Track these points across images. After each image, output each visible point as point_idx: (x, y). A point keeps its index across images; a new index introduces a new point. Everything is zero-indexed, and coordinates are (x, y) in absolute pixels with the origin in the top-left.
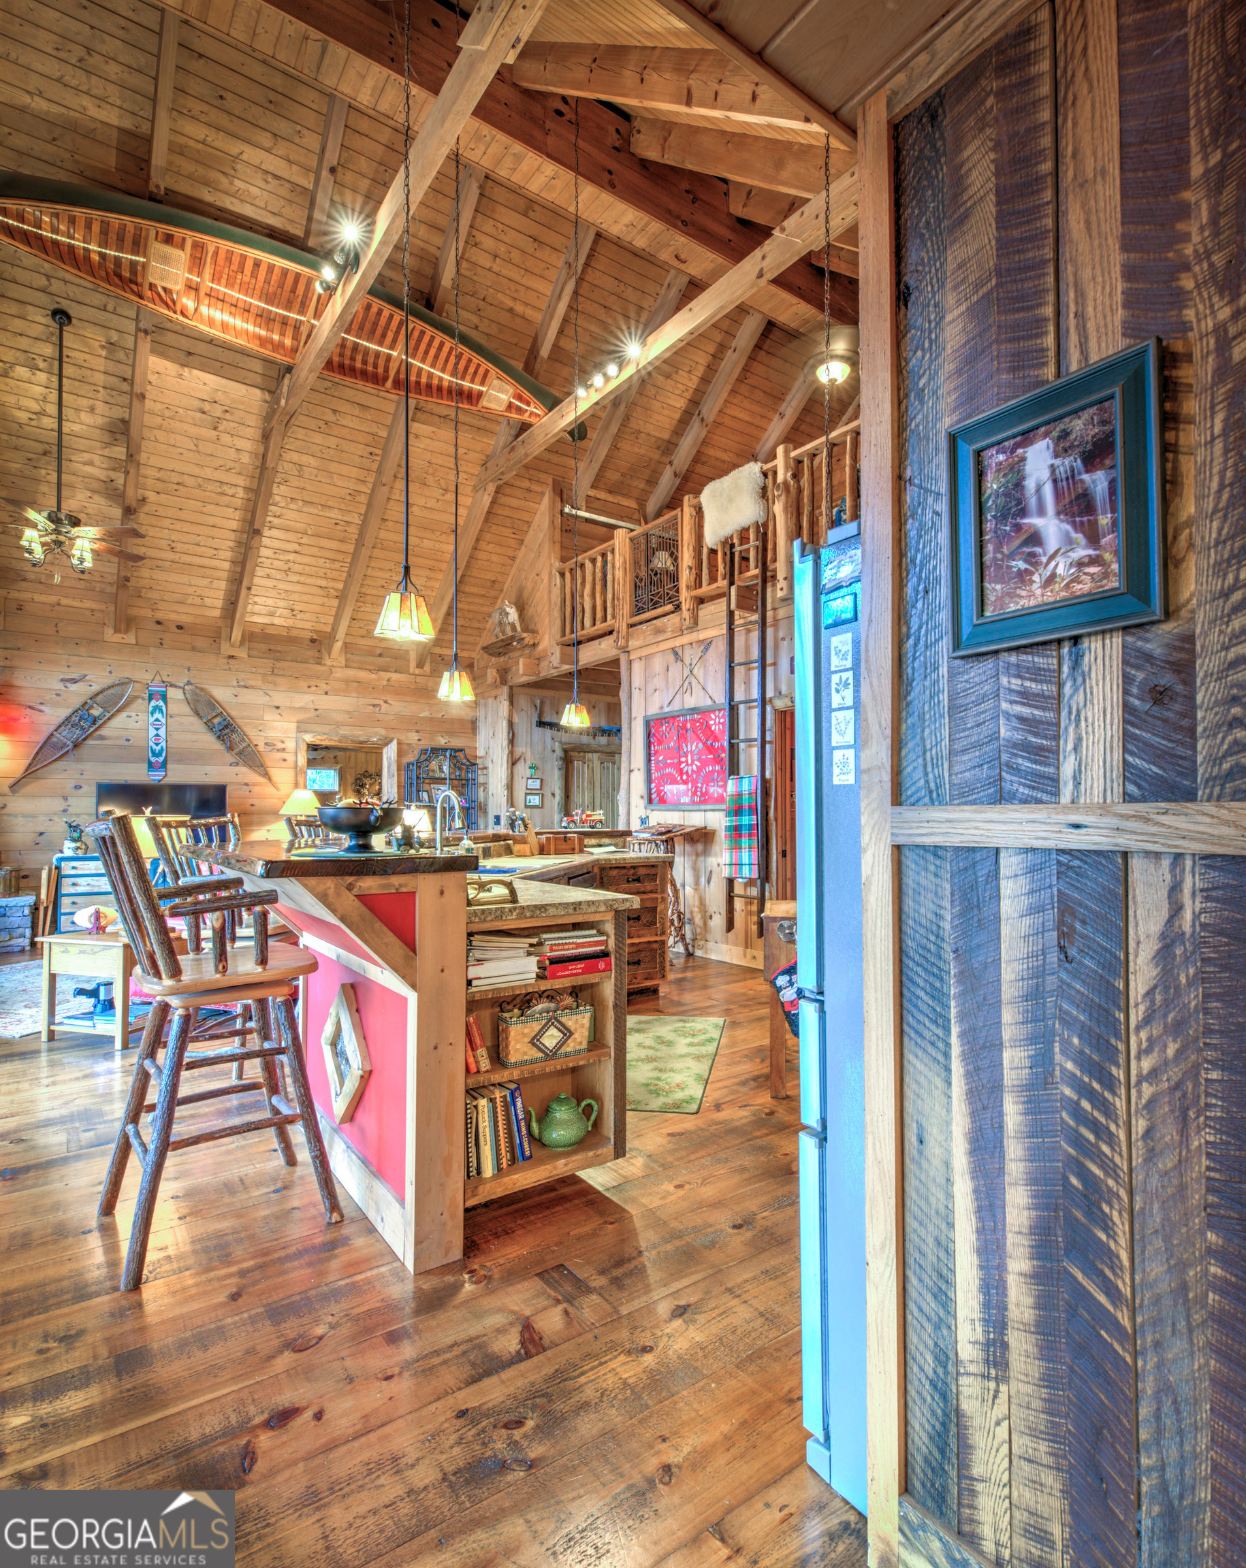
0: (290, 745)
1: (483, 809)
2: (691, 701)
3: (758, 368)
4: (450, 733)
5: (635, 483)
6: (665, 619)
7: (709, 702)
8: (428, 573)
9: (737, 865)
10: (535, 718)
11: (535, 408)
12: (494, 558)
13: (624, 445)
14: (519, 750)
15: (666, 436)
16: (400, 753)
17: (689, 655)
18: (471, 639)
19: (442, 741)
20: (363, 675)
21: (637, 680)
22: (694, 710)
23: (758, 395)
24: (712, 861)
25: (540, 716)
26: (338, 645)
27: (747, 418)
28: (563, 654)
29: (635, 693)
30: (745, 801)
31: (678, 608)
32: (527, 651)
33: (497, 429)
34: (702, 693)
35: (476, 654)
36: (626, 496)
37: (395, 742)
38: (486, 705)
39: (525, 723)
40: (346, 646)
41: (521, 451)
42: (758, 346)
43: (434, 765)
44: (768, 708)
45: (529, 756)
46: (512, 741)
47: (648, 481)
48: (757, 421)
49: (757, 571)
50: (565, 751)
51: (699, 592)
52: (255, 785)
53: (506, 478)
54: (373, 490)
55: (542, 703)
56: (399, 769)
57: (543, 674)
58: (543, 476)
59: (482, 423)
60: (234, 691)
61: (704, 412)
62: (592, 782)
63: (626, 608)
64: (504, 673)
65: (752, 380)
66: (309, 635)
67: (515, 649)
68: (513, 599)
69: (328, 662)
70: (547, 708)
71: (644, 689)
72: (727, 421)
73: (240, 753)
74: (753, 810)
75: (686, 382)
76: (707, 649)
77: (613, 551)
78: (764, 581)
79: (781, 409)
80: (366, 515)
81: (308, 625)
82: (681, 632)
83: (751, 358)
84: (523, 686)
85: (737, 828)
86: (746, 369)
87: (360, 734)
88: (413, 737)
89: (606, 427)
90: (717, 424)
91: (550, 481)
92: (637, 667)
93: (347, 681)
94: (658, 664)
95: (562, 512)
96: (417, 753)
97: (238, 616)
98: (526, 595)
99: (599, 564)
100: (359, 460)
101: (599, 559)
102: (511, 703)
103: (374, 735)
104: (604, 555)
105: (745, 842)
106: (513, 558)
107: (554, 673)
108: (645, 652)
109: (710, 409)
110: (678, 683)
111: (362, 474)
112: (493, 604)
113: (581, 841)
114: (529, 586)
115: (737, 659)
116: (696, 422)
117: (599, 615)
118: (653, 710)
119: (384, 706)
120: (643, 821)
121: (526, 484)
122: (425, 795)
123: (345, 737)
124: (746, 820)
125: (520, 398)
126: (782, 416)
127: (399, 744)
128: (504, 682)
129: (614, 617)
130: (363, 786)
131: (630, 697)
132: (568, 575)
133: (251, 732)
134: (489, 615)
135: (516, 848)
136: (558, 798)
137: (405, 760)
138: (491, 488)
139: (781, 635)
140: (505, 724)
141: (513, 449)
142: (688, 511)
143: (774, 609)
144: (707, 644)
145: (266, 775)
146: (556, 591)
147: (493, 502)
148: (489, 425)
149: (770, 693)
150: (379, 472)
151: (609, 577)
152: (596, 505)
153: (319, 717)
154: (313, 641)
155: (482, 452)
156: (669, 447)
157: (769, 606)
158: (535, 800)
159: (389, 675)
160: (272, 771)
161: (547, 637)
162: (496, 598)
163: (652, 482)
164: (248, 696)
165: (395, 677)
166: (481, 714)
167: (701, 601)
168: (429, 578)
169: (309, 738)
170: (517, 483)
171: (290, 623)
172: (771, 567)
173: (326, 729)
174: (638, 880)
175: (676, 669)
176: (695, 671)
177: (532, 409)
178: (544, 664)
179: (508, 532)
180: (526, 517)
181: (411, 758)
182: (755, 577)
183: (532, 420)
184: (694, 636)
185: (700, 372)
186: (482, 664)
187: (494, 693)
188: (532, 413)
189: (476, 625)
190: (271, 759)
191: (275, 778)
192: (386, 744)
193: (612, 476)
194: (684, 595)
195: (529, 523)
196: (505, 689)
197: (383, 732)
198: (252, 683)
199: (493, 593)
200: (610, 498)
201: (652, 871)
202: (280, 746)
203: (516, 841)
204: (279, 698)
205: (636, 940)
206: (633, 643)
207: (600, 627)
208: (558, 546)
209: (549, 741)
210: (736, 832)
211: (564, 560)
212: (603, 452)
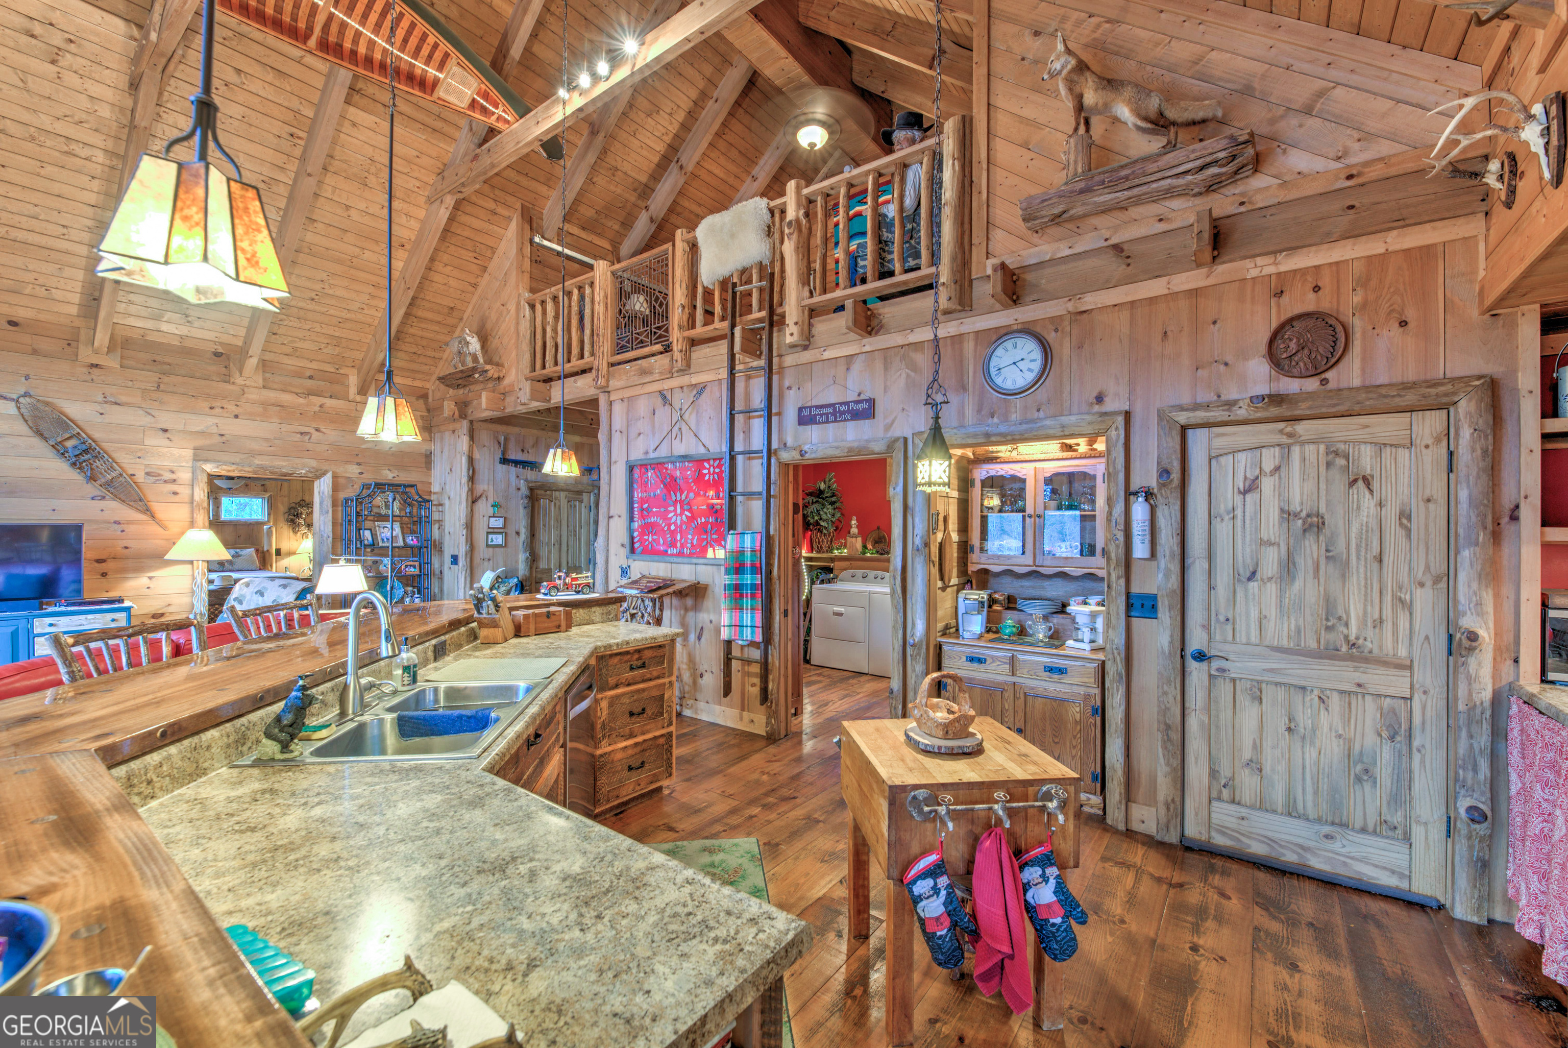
0: (185, 476)
1: (439, 548)
2: (680, 449)
3: (736, 126)
4: (400, 467)
5: (610, 224)
6: (653, 359)
7: (702, 450)
8: (371, 289)
9: (739, 626)
10: (499, 455)
11: (502, 111)
12: (452, 282)
13: (600, 180)
14: (480, 487)
15: (643, 178)
16: (336, 488)
17: (679, 399)
18: (425, 368)
19: (388, 475)
20: (286, 398)
21: (619, 421)
22: (685, 458)
23: (734, 154)
24: (704, 617)
25: (504, 453)
26: (253, 362)
27: (722, 175)
28: (533, 392)
29: (616, 437)
30: (748, 559)
31: (668, 349)
32: (490, 385)
33: (457, 134)
34: (694, 440)
35: (432, 386)
36: (599, 235)
37: (329, 475)
38: (442, 439)
39: (486, 459)
40: (264, 365)
41: (486, 161)
42: (738, 103)
43: (379, 500)
44: (773, 460)
45: (491, 494)
46: (472, 479)
47: (623, 224)
48: (731, 180)
49: (763, 314)
50: (531, 489)
51: (692, 333)
52: (129, 523)
53: (468, 191)
54: (295, 181)
55: (506, 439)
56: (334, 505)
57: (509, 410)
58: (510, 199)
59: (439, 125)
60: (98, 408)
61: (683, 160)
62: (559, 521)
63: (606, 346)
64: (463, 407)
65: (730, 137)
66: (212, 348)
67: (477, 382)
68: (475, 327)
69: (240, 381)
70: (512, 445)
71: (626, 432)
72: (702, 174)
73: (108, 485)
74: (756, 569)
75: (666, 124)
76: (700, 393)
77: (592, 284)
78: (771, 325)
79: (754, 173)
80: (286, 210)
81: (210, 336)
82: (671, 374)
83: (731, 114)
84: (485, 421)
85: (737, 588)
86: (724, 124)
87: (283, 465)
88: (353, 470)
89: (582, 156)
90: (694, 175)
91: (518, 206)
92: (618, 408)
93: (265, 404)
94: (642, 407)
95: (531, 241)
96: (357, 488)
97: (102, 314)
98: (489, 326)
99: (575, 297)
100: (275, 141)
101: (576, 292)
102: (472, 438)
103: (302, 467)
104: (580, 288)
105: (747, 602)
106: (475, 286)
107: (523, 409)
108: (627, 393)
109: (690, 156)
110: (666, 428)
111: (280, 159)
112: (451, 333)
113: (568, 616)
114: (493, 316)
115: (739, 406)
116: (673, 168)
117: (575, 351)
118: (637, 455)
119: (316, 435)
120: (624, 572)
121: (491, 205)
122: (367, 534)
123: (262, 467)
124: (748, 579)
125: (486, 96)
126: (755, 179)
127: (335, 477)
128: (463, 415)
129: (592, 354)
130: (298, 515)
131: (610, 440)
132: (538, 307)
133: (125, 460)
134: (447, 344)
135: (484, 633)
136: (523, 536)
137: (342, 495)
138: (450, 201)
139: (787, 384)
140: (464, 460)
141: (476, 157)
142: (681, 246)
143: (780, 356)
144: (700, 389)
145: (148, 511)
146: (525, 326)
147: (451, 219)
148: (447, 129)
149: (774, 445)
150: (303, 159)
151: (587, 312)
152: (568, 239)
153: (225, 444)
154: (217, 355)
155: (437, 158)
156: (646, 191)
157: (775, 354)
158: (498, 539)
159: (320, 400)
160: (156, 507)
161: (514, 371)
162: (455, 327)
163: (627, 224)
164: (117, 415)
165: (329, 402)
166: (436, 447)
167: (694, 342)
168: (373, 297)
169: (210, 468)
170: (481, 202)
171: (184, 330)
172: (779, 310)
173: (237, 458)
174: (643, 666)
175: (663, 413)
176: (686, 417)
177: (499, 111)
178: (510, 400)
179: (469, 256)
180: (490, 242)
181: (350, 492)
182: (760, 320)
183: (500, 125)
184: (685, 380)
185: (681, 116)
186: (438, 395)
187: (451, 427)
188: (499, 118)
189: (432, 354)
190: (155, 493)
191: (160, 515)
192: (318, 477)
193: (587, 212)
194: (676, 336)
195: (493, 250)
196: (465, 424)
197: (313, 463)
198: (123, 399)
199: (450, 321)
200: (583, 235)
201: (659, 652)
202: (168, 476)
203: (481, 625)
204: (166, 419)
205: (640, 739)
206: (614, 383)
207: (576, 364)
208: (527, 276)
209: (513, 478)
210: (737, 591)
211: (533, 291)
212: (578, 182)
